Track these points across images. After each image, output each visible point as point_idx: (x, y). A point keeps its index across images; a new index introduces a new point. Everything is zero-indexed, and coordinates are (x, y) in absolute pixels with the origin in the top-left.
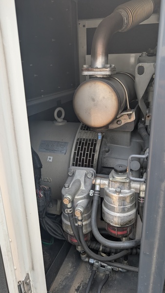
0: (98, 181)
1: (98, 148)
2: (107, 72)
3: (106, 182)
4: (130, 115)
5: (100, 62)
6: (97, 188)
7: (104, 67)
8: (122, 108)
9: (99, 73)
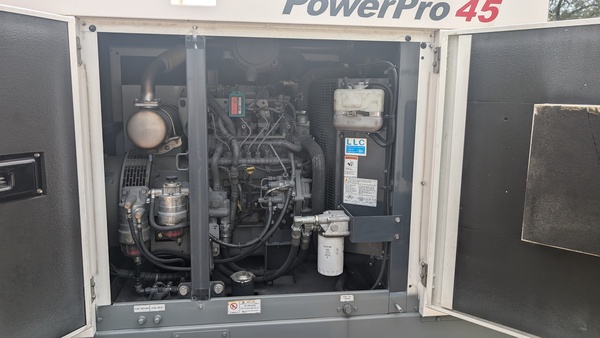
0: (153, 191)
1: (148, 172)
2: (155, 104)
3: (161, 191)
4: (177, 140)
5: (148, 97)
6: (153, 197)
7: (152, 100)
8: (169, 134)
9: (149, 105)
